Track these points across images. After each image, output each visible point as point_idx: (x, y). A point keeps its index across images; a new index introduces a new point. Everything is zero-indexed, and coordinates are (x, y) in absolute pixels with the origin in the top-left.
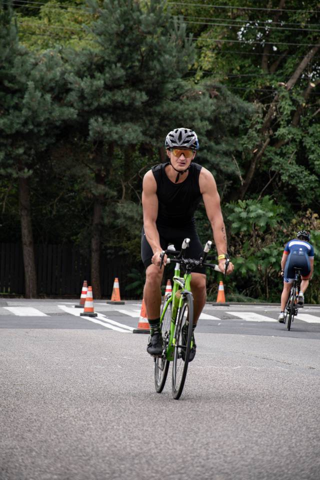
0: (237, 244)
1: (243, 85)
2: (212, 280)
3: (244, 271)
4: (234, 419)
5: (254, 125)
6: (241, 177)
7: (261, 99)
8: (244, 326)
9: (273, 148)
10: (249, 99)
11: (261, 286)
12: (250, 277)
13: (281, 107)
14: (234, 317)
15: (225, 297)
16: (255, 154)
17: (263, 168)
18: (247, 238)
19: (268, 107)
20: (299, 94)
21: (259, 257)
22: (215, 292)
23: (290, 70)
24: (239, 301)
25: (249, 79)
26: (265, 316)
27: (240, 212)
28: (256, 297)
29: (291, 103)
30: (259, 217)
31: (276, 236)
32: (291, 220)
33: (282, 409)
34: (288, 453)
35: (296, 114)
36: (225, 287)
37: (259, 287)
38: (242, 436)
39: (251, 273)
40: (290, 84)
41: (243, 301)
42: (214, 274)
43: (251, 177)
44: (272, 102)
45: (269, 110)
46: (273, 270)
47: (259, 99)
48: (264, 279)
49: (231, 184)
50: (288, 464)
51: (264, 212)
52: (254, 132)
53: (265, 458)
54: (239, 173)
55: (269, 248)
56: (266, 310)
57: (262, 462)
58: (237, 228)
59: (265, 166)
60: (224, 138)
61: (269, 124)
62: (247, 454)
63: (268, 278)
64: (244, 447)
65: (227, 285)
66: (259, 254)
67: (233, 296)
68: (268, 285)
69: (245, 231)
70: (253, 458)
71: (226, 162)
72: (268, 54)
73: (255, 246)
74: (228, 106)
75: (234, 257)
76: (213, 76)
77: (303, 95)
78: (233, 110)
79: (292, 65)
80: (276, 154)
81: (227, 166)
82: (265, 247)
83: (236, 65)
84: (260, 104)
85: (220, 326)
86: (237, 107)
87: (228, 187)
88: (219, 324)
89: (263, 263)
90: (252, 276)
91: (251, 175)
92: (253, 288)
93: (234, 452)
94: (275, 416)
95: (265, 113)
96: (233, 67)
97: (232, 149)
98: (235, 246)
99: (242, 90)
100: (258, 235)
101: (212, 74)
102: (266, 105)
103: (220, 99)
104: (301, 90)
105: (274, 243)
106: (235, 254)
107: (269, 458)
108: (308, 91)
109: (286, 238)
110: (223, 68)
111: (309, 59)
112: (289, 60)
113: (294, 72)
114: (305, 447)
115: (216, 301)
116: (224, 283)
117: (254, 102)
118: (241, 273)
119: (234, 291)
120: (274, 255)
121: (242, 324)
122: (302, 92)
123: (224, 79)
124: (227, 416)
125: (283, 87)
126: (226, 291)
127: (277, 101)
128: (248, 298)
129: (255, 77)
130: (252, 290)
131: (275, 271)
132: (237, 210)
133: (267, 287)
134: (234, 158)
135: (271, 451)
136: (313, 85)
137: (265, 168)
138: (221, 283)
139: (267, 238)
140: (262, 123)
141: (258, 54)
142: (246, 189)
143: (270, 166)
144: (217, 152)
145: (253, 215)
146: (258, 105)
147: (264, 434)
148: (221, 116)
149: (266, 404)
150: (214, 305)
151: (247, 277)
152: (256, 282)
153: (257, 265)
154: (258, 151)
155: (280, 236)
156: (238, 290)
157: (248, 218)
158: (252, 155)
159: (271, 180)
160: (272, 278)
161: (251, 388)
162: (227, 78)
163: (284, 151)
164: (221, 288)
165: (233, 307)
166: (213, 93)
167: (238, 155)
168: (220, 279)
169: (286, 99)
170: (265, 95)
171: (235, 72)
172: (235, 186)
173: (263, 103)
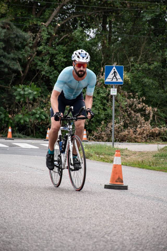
0: (19, 107)
1: (23, 23)
2: (5, 126)
3: (22, 121)
4: (12, 199)
5: (28, 44)
6: (21, 72)
7: (32, 31)
8: (21, 150)
9: (38, 57)
10: (25, 30)
11: (31, 130)
12: (25, 125)
13: (42, 36)
14: (16, 146)
15: (12, 135)
16: (29, 60)
17: (33, 68)
18: (24, 104)
19: (36, 35)
20: (52, 29)
21: (30, 114)
22: (6, 132)
23: (47, 16)
24: (19, 137)
25: (26, 20)
26: (33, 145)
27: (20, 91)
28: (28, 135)
29: (47, 34)
30: (30, 94)
31: (39, 104)
32: (47, 95)
33: (37, 194)
34: (38, 217)
35: (50, 40)
36: (12, 130)
37: (30, 130)
38: (15, 208)
39: (26, 123)
40: (47, 24)
41: (22, 137)
42: (6, 123)
43: (27, 72)
44: (38, 32)
45: (36, 37)
46: (37, 121)
47: (31, 31)
48: (33, 126)
49: (16, 75)
50: (37, 223)
51: (32, 91)
52: (28, 48)
53: (26, 220)
54: (20, 69)
55: (36, 110)
56: (33, 142)
57: (24, 222)
58: (18, 99)
59: (34, 67)
60: (12, 51)
61: (36, 44)
62: (17, 218)
63: (35, 125)
64: (15, 214)
65: (13, 129)
66: (30, 113)
67: (16, 134)
68: (35, 129)
69: (23, 101)
70: (20, 220)
71: (13, 64)
72: (36, 7)
73: (28, 108)
74: (14, 34)
75: (17, 114)
76: (6, 17)
77: (54, 30)
78: (17, 36)
79: (48, 14)
80: (39, 60)
81: (14, 66)
82: (33, 109)
83: (19, 12)
84: (31, 33)
85: (8, 150)
86: (19, 35)
87: (14, 77)
88: (8, 149)
89: (32, 118)
90: (26, 124)
91: (27, 71)
92: (27, 131)
93: (10, 217)
94: (33, 198)
95: (34, 38)
96: (17, 13)
97: (16, 57)
98: (18, 108)
99: (22, 26)
100: (30, 103)
101: (6, 16)
102: (35, 34)
103: (10, 30)
104: (53, 27)
105: (38, 107)
106: (18, 112)
107: (28, 220)
108: (57, 28)
109: (44, 105)
110: (12, 13)
111: (57, 11)
112: (47, 11)
113: (49, 17)
114: (47, 214)
115: (7, 137)
116: (11, 128)
117: (28, 32)
118: (20, 123)
119: (17, 132)
120: (38, 113)
121: (20, 149)
122: (53, 28)
123: (12, 19)
124: (8, 198)
125: (43, 25)
126: (13, 132)
127: (40, 32)
128: (24, 136)
129: (28, 19)
130: (26, 132)
131: (39, 122)
132: (19, 90)
133: (34, 130)
134: (18, 61)
135: (29, 216)
136: (59, 25)
137: (34, 68)
138: (10, 127)
139: (35, 105)
140: (33, 43)
141: (30, 7)
142: (24, 78)
143: (37, 66)
144: (9, 58)
145: (26, 93)
146: (30, 34)
147: (26, 207)
148: (10, 39)
149: (29, 192)
150: (6, 139)
151: (24, 125)
152: (28, 127)
153: (29, 118)
154: (30, 59)
155: (41, 103)
156: (19, 131)
157: (24, 94)
158: (27, 60)
159: (37, 74)
160: (37, 125)
161: (22, 183)
162: (14, 19)
163: (44, 59)
164: (10, 130)
165: (16, 140)
166: (7, 27)
167: (20, 60)
168: (9, 125)
169: (45, 31)
170: (34, 29)
171: (18, 15)
172: (18, 76)
173: (33, 33)
